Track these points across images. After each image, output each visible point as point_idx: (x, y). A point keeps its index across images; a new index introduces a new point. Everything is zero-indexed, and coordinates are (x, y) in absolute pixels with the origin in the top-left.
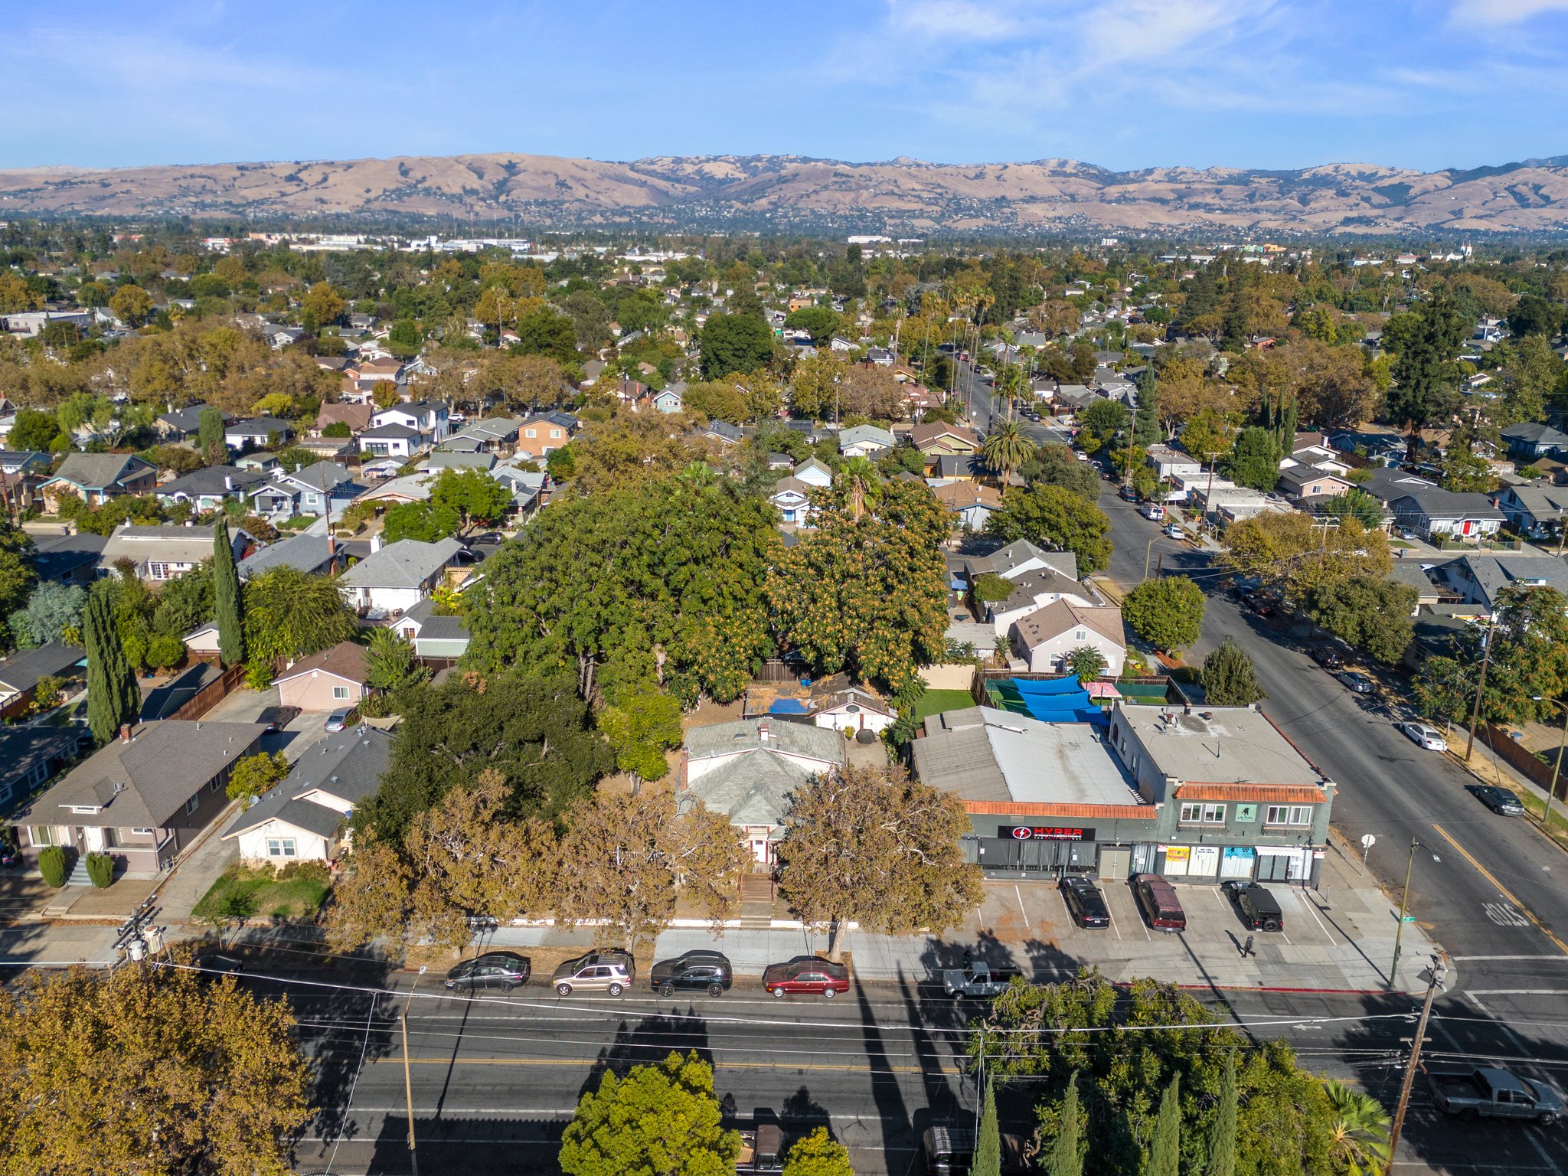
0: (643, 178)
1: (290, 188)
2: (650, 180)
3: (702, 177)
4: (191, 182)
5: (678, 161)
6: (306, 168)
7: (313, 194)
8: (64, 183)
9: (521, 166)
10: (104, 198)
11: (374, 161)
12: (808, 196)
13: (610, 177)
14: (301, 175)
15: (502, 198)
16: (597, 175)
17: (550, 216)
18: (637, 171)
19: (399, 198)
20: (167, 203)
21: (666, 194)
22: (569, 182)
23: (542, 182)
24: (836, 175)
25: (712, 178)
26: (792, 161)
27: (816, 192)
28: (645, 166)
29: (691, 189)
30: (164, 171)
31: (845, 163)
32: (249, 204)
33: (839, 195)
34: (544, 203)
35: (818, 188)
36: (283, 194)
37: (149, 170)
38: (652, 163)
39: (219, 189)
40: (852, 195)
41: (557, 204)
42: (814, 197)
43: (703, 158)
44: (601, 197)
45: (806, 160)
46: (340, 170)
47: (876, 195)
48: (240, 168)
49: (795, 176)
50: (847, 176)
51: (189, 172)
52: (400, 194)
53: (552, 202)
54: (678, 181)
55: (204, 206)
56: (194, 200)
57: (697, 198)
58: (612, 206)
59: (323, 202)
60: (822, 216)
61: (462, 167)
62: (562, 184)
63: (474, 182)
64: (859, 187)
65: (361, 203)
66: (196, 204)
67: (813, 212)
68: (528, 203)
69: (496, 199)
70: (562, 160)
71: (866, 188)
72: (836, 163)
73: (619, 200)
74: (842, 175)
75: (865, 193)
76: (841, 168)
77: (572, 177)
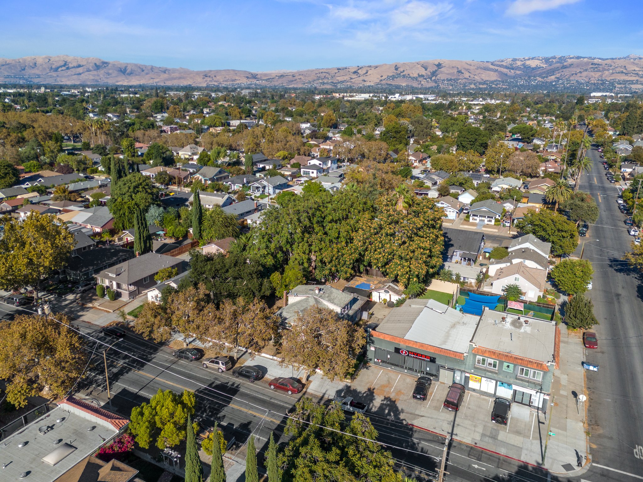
0: (496, 68)
1: (354, 76)
2: (499, 69)
3: (525, 67)
4: (321, 75)
5: (515, 60)
6: (361, 68)
7: (361, 78)
8: (281, 76)
9: (443, 65)
10: (292, 81)
11: (386, 65)
12: (576, 74)
13: (481, 68)
14: (358, 71)
15: (433, 78)
16: (476, 67)
17: (452, 85)
18: (494, 65)
19: (393, 79)
20: (312, 83)
21: (506, 75)
22: (463, 71)
23: (451, 71)
24: (592, 64)
25: (530, 67)
26: (571, 58)
27: (580, 72)
28: (499, 63)
29: (518, 72)
30: (313, 71)
31: (599, 59)
32: (339, 83)
33: (593, 74)
34: (451, 80)
35: (582, 70)
36: (351, 79)
37: (308, 71)
38: (502, 61)
39: (329, 77)
40: (600, 73)
41: (456, 80)
42: (579, 75)
43: (527, 58)
44: (476, 77)
45: (578, 58)
46: (373, 69)
47: (613, 73)
48: (338, 69)
49: (571, 65)
50: (598, 65)
51: (321, 71)
52: (393, 77)
53: (454, 80)
54: (513, 69)
55: (324, 83)
56: (321, 81)
57: (520, 76)
58: (479, 80)
59: (364, 81)
60: (581, 83)
61: (419, 66)
62: (460, 72)
63: (423, 72)
64: (604, 70)
65: (378, 81)
66: (321, 83)
67: (577, 81)
68: (444, 80)
69: (431, 79)
70: (461, 62)
71: (608, 70)
72: (595, 58)
73: (483, 78)
74: (595, 64)
75: (607, 73)
76: (596, 61)
77: (465, 69)
